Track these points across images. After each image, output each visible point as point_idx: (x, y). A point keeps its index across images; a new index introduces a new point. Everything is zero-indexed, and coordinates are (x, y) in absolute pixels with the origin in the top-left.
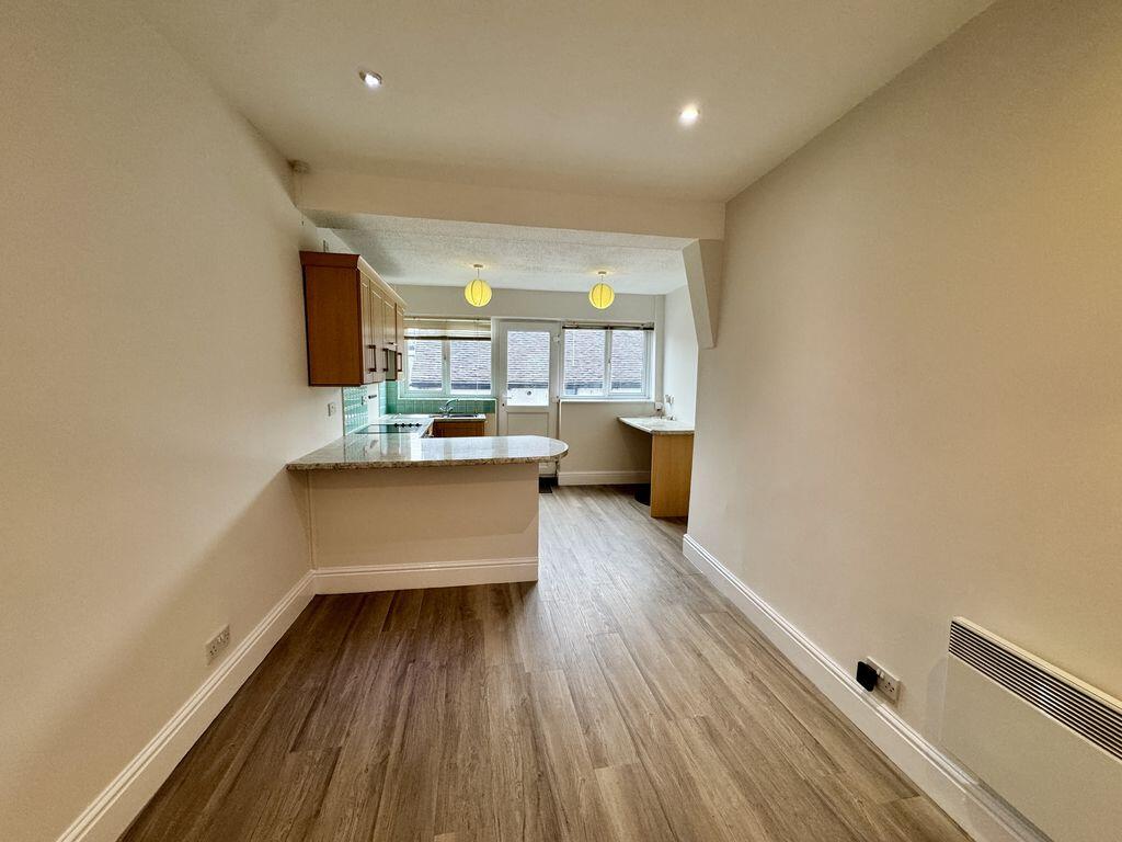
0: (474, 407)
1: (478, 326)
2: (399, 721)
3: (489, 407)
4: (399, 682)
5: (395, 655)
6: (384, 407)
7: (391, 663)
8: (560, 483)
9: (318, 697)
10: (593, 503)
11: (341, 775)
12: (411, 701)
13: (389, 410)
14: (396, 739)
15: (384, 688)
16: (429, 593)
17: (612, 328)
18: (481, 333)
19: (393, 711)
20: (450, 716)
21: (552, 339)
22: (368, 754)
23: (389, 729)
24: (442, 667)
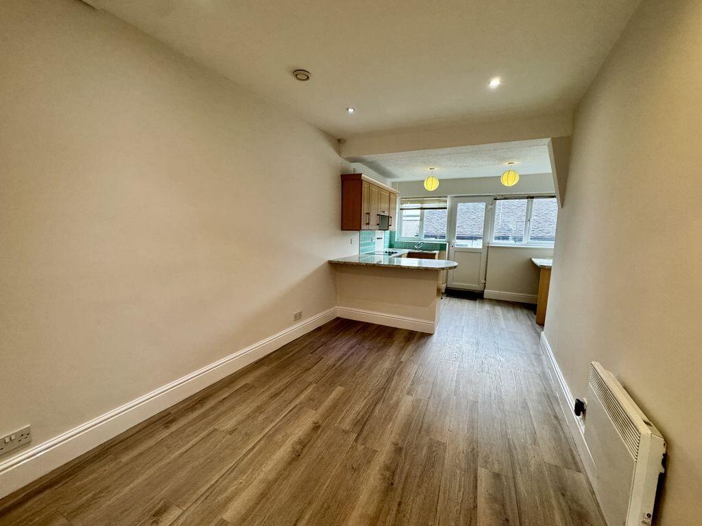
0: (434, 246)
1: (440, 201)
2: (345, 358)
3: (442, 247)
4: (351, 348)
5: (353, 341)
6: (387, 244)
7: (352, 342)
8: (485, 297)
9: (324, 344)
10: (499, 310)
11: (320, 364)
12: (352, 354)
13: (391, 246)
14: (342, 361)
15: (345, 348)
16: (379, 327)
17: (532, 198)
18: (442, 205)
19: (344, 355)
20: (362, 363)
21: (486, 207)
22: (331, 362)
23: (340, 358)
24: (369, 349)
